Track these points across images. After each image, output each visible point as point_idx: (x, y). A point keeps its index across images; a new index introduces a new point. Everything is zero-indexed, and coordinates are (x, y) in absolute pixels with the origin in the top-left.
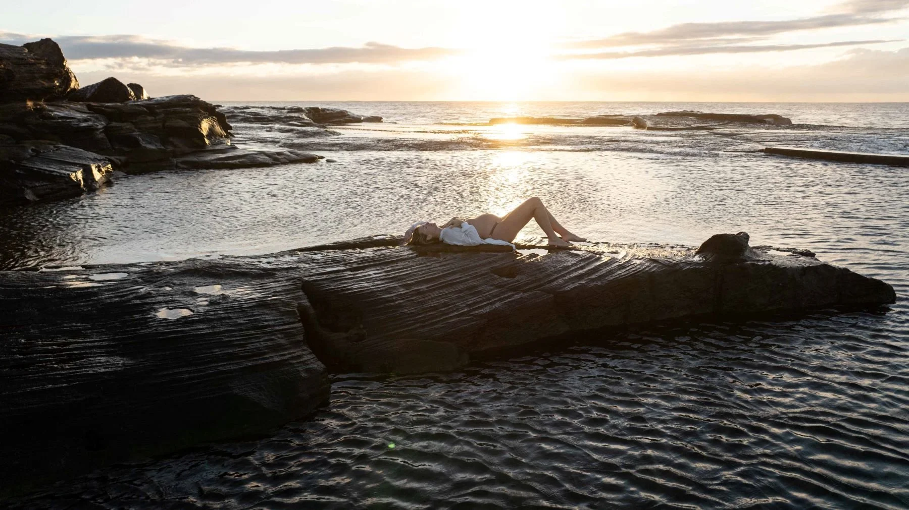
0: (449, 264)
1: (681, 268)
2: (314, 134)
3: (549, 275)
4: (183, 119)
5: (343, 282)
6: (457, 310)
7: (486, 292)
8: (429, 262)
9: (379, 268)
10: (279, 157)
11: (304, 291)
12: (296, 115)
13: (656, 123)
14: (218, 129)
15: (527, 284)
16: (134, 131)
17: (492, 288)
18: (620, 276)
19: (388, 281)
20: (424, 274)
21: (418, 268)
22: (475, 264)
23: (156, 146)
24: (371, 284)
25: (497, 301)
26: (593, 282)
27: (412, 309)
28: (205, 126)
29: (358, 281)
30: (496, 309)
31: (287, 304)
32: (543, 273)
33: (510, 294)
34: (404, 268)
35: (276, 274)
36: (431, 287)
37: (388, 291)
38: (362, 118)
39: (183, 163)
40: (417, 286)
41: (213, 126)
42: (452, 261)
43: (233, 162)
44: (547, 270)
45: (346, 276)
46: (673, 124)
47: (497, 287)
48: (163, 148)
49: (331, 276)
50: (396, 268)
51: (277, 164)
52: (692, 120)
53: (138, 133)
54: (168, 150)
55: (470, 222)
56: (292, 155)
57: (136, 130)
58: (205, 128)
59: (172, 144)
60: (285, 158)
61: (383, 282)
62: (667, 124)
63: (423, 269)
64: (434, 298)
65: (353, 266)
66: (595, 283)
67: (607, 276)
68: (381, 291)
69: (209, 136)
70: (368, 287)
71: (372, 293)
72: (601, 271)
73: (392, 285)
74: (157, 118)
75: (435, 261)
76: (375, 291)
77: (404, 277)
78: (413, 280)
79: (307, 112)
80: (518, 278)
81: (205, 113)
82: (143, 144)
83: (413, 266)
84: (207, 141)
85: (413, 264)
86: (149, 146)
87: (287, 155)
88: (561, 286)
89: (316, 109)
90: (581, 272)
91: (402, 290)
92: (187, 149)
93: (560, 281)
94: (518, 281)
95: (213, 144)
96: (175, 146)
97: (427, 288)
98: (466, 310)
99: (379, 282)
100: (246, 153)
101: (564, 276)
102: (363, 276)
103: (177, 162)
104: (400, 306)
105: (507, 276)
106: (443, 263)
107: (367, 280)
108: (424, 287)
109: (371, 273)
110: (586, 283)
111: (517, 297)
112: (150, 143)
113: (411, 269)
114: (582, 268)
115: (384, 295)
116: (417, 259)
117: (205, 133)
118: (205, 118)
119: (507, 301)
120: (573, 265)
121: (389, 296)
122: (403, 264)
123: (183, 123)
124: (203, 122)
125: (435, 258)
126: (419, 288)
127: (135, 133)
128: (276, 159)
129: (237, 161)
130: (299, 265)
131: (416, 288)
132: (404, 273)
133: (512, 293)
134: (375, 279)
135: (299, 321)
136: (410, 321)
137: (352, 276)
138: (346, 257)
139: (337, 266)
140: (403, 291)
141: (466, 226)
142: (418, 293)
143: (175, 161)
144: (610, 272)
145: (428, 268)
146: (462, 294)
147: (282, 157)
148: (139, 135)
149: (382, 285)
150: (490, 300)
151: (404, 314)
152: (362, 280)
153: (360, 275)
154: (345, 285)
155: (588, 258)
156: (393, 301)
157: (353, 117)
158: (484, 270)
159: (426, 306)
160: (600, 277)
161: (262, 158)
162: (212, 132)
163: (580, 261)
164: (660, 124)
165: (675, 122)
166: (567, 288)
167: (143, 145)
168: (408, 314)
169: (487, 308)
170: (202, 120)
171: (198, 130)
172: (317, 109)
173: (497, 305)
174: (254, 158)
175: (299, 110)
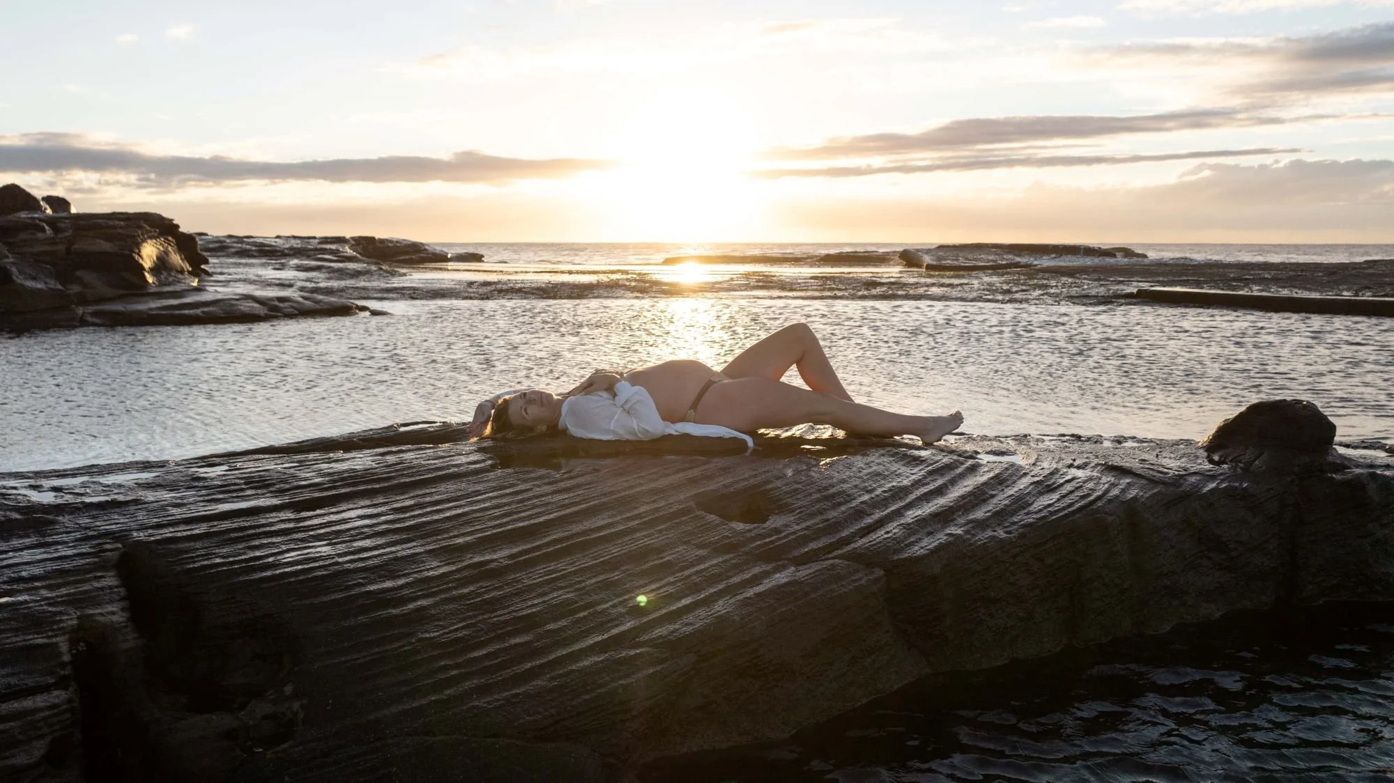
0: (579, 486)
1: (1196, 487)
2: (356, 274)
3: (859, 513)
4: (109, 239)
5: (257, 543)
6: (602, 627)
7: (687, 568)
8: (525, 481)
9: (381, 500)
10: (281, 305)
11: (120, 575)
12: (333, 247)
13: (939, 259)
14: (176, 259)
15: (805, 540)
16: (7, 257)
17: (701, 552)
18: (1052, 513)
19: (397, 537)
20: (505, 515)
21: (491, 498)
22: (653, 485)
23: (46, 283)
24: (341, 548)
25: (720, 594)
26: (984, 530)
27: (457, 629)
28: (149, 252)
29: (302, 540)
30: (722, 620)
31: (36, 622)
32: (843, 508)
33: (756, 570)
34: (449, 501)
35: (53, 522)
36: (521, 553)
37: (388, 569)
38: (449, 256)
39: (94, 314)
40: (481, 553)
41: (166, 253)
42: (588, 478)
43: (191, 312)
44: (850, 498)
45: (271, 524)
46: (966, 259)
47: (719, 549)
48: (60, 287)
49: (226, 525)
50: (428, 499)
51: (276, 317)
52: (996, 254)
53: (11, 260)
54: (71, 292)
55: (637, 378)
56: (306, 302)
57: (10, 255)
58: (150, 257)
59: (80, 281)
60: (292, 307)
61: (380, 541)
62: (957, 260)
63: (504, 501)
64: (530, 588)
65: (307, 495)
66: (989, 533)
67: (1014, 513)
68: (364, 569)
69: (155, 270)
70: (329, 557)
71: (336, 577)
72: (995, 500)
73: (403, 550)
74: (60, 236)
75: (540, 478)
76: (349, 571)
77: (448, 525)
78: (471, 533)
79: (353, 242)
80: (775, 522)
81: (153, 230)
82: (19, 279)
83: (478, 493)
84: (150, 279)
85: (479, 487)
86: (30, 284)
87: (298, 302)
88: (898, 544)
89: (371, 240)
90: (942, 501)
91: (435, 564)
92: (108, 291)
93: (893, 528)
94: (777, 531)
95: (161, 284)
96: (85, 285)
97: (511, 557)
98: (628, 625)
99: (367, 543)
100: (219, 297)
101: (899, 513)
102: (322, 526)
103: (84, 312)
104: (421, 617)
105: (744, 518)
106: (562, 485)
107: (331, 538)
108: (501, 555)
109: (353, 514)
110: (967, 532)
111: (782, 578)
112: (34, 278)
113: (471, 503)
114: (940, 492)
115: (371, 583)
116: (491, 475)
117: (147, 264)
118: (151, 238)
119: (750, 593)
120: (917, 484)
121: (389, 584)
122: (449, 488)
123: (106, 246)
124: (145, 244)
125: (543, 472)
126: (488, 557)
127: (6, 260)
128: (274, 309)
129: (198, 311)
130: (142, 494)
131: (477, 559)
132: (448, 514)
133: (764, 568)
134: (360, 534)
135: (62, 683)
136: (446, 668)
137: (291, 525)
138: (292, 471)
139: (256, 496)
140: (436, 568)
141: (626, 390)
142: (484, 573)
143: (80, 311)
144: (1020, 503)
145: (520, 497)
146: (616, 575)
147: (287, 304)
148: (13, 263)
149: (374, 550)
150: (698, 591)
151: (432, 644)
152: (318, 538)
153: (316, 521)
154: (258, 554)
155: (949, 467)
156: (403, 601)
157: (434, 254)
158: (679, 502)
159: (502, 615)
160: (1000, 516)
161: (246, 306)
162: (161, 265)
163: (930, 473)
164: (945, 260)
165: (970, 256)
166: (917, 550)
167: (19, 281)
168: (443, 645)
169: (690, 618)
170: (144, 241)
171: (134, 258)
172: (373, 239)
173: (720, 607)
174: (232, 305)
175: (340, 240)
